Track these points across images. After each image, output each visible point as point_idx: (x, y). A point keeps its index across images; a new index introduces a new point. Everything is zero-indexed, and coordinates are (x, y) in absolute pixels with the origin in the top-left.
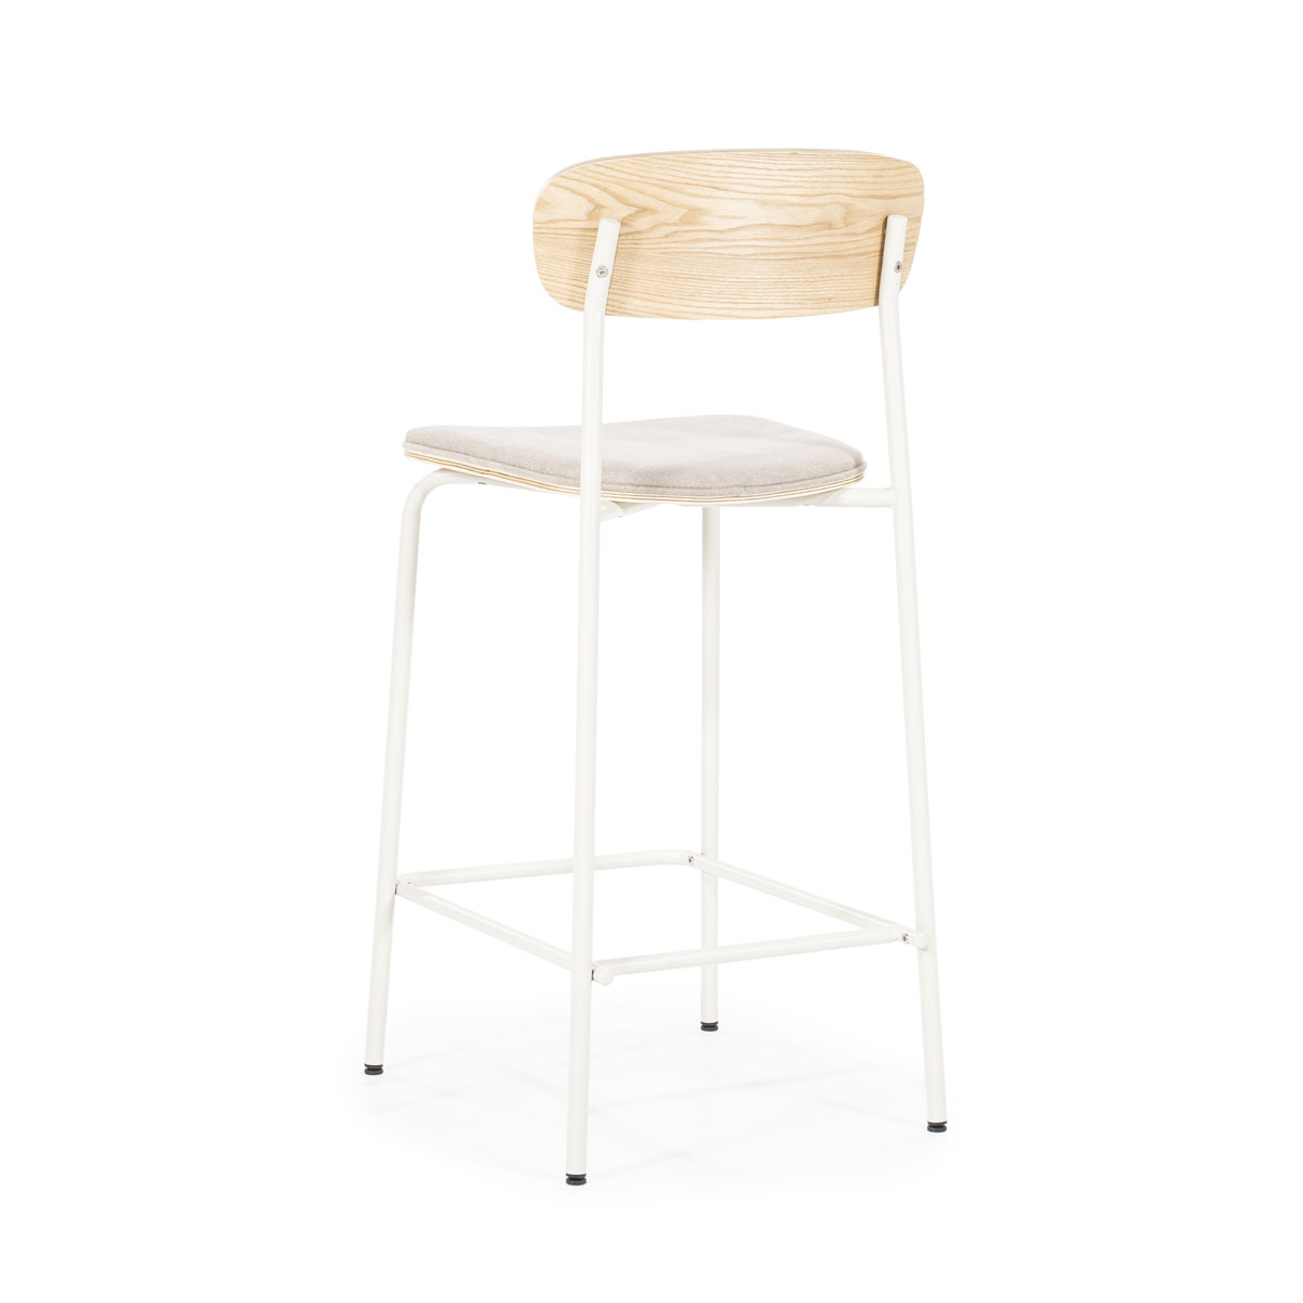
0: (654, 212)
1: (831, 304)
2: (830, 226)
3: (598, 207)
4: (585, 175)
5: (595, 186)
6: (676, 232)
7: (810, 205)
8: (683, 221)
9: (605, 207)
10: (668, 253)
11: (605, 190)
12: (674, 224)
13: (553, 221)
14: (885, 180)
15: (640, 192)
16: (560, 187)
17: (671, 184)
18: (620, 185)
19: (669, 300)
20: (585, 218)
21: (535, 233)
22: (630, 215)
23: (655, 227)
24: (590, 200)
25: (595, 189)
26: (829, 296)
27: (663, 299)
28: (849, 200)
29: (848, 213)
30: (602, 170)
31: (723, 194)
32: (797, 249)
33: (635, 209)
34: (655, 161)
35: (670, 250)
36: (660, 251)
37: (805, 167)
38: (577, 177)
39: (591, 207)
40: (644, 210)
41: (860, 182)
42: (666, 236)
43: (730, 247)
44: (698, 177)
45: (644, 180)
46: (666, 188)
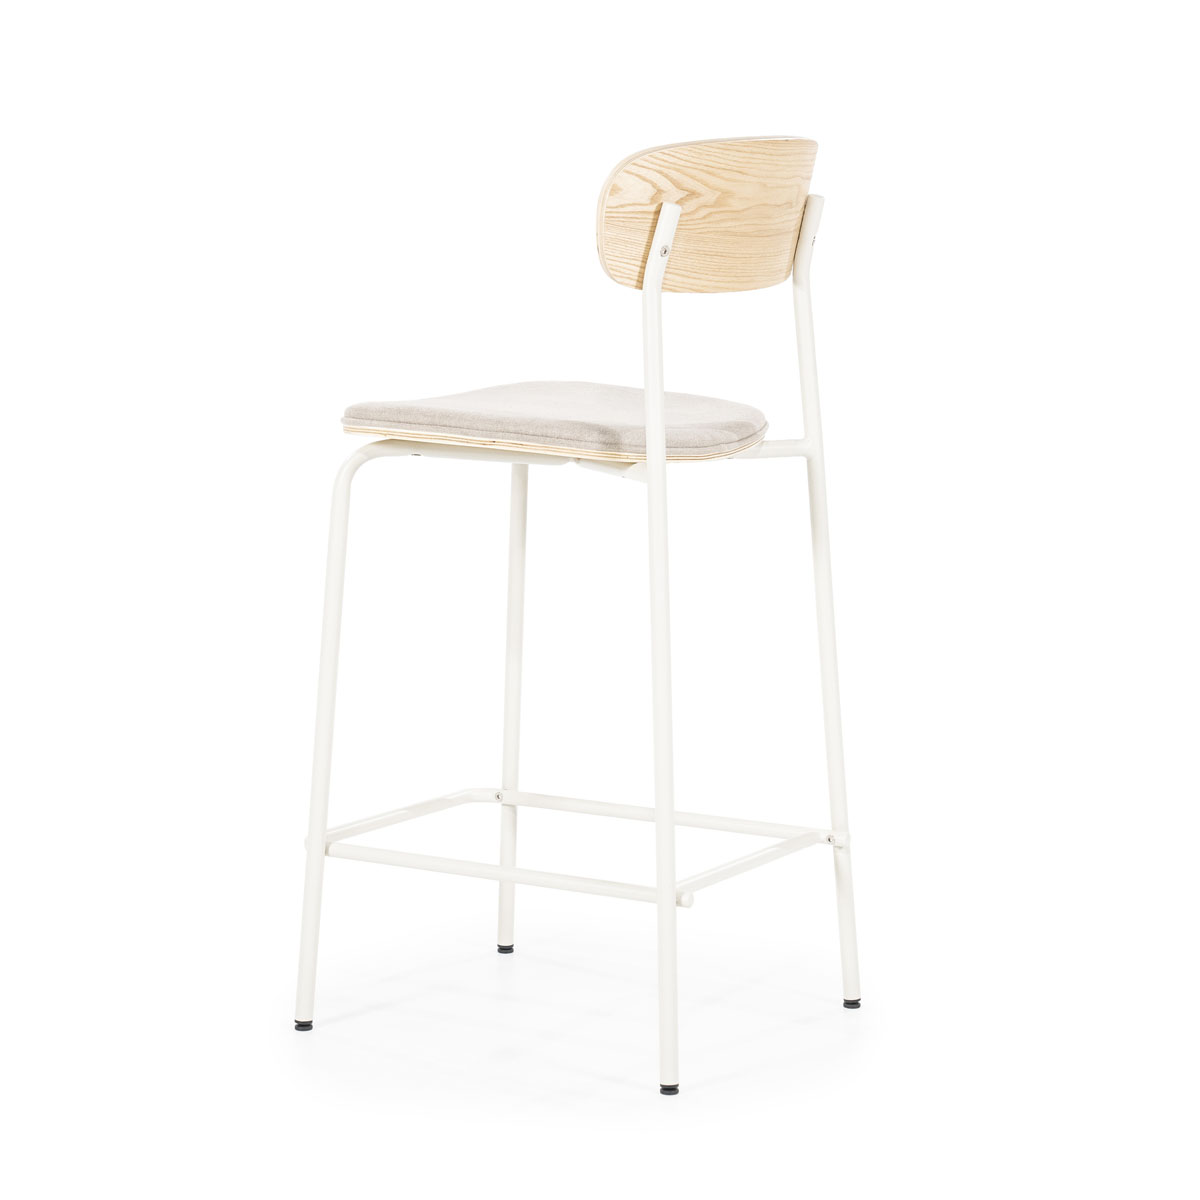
3: (660, 191)
4: (652, 163)
5: (660, 172)
6: (710, 214)
9: (664, 192)
10: (703, 233)
11: (666, 176)
12: (711, 206)
13: (622, 206)
15: (692, 177)
16: (632, 174)
17: (713, 170)
18: (678, 170)
20: (648, 202)
22: (682, 199)
23: (698, 209)
24: (654, 185)
25: (659, 176)
30: (665, 157)
31: (744, 178)
33: (687, 193)
34: (706, 148)
35: (705, 230)
36: (699, 231)
38: (646, 164)
39: (653, 191)
42: (704, 217)
44: (730, 163)
45: (695, 166)
46: (710, 173)
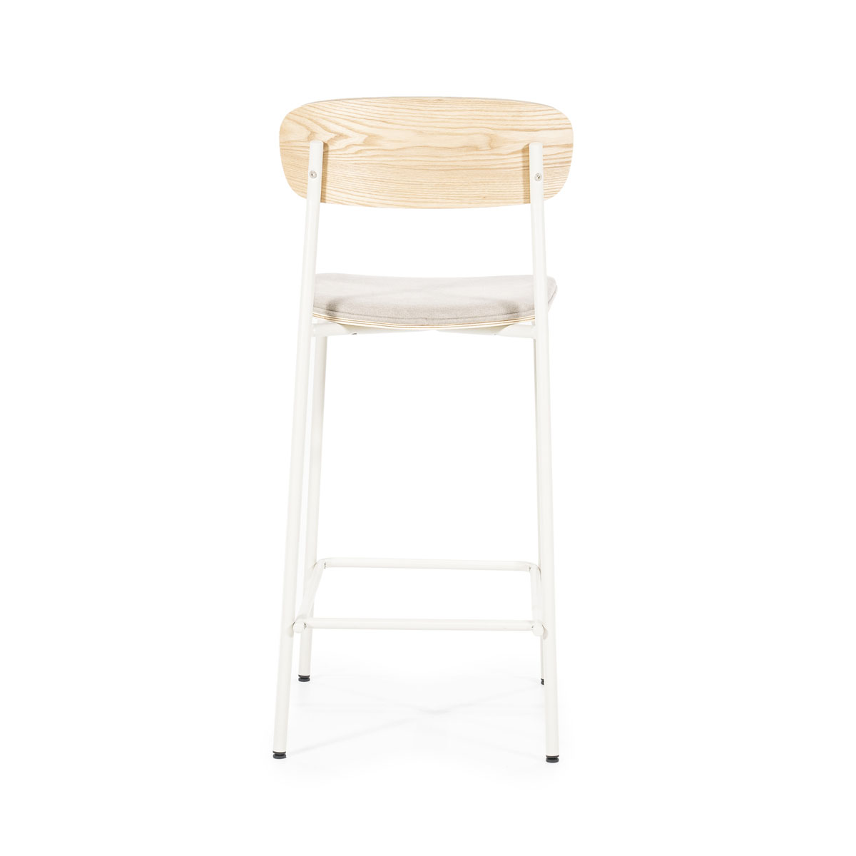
0: (346, 137)
1: (486, 201)
2: (477, 149)
3: (312, 132)
4: (306, 114)
5: (310, 119)
6: (361, 150)
7: (456, 134)
8: (366, 143)
9: (317, 133)
10: (359, 164)
11: (316, 122)
12: (360, 145)
13: (290, 142)
14: (524, 118)
15: (336, 124)
17: (355, 119)
18: (324, 119)
19: (362, 194)
20: (306, 140)
21: (281, 149)
22: (332, 139)
23: (348, 147)
24: (309, 129)
25: (310, 122)
26: (484, 195)
27: (359, 194)
28: (491, 132)
29: (491, 140)
30: (314, 110)
31: (389, 126)
32: (452, 164)
33: (335, 135)
34: (346, 104)
35: (359, 162)
36: (353, 162)
37: (449, 109)
38: (301, 114)
39: (309, 133)
40: (340, 136)
41: (500, 120)
43: (400, 161)
44: (372, 115)
45: (338, 116)
46: (353, 121)
